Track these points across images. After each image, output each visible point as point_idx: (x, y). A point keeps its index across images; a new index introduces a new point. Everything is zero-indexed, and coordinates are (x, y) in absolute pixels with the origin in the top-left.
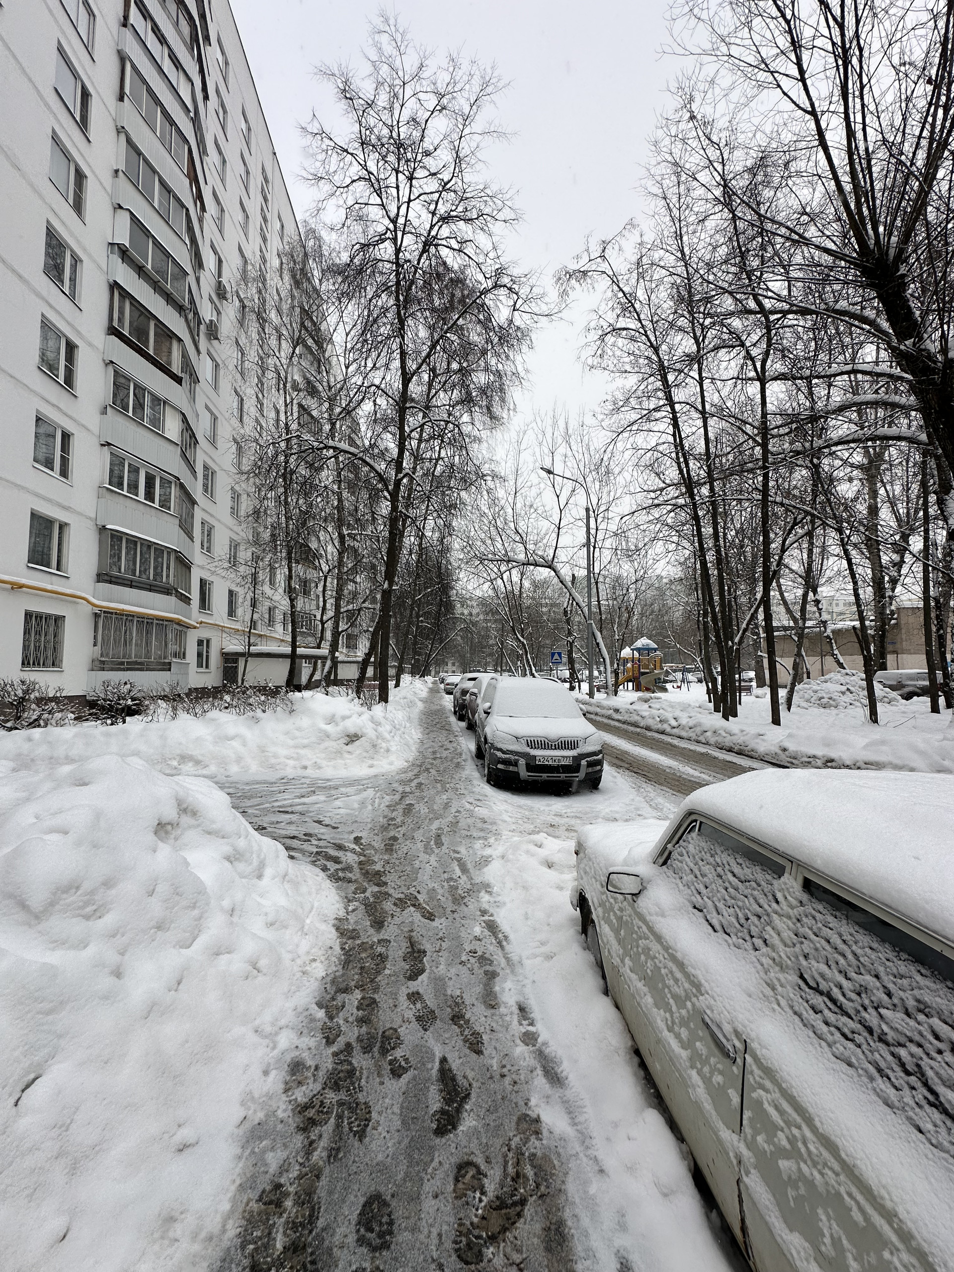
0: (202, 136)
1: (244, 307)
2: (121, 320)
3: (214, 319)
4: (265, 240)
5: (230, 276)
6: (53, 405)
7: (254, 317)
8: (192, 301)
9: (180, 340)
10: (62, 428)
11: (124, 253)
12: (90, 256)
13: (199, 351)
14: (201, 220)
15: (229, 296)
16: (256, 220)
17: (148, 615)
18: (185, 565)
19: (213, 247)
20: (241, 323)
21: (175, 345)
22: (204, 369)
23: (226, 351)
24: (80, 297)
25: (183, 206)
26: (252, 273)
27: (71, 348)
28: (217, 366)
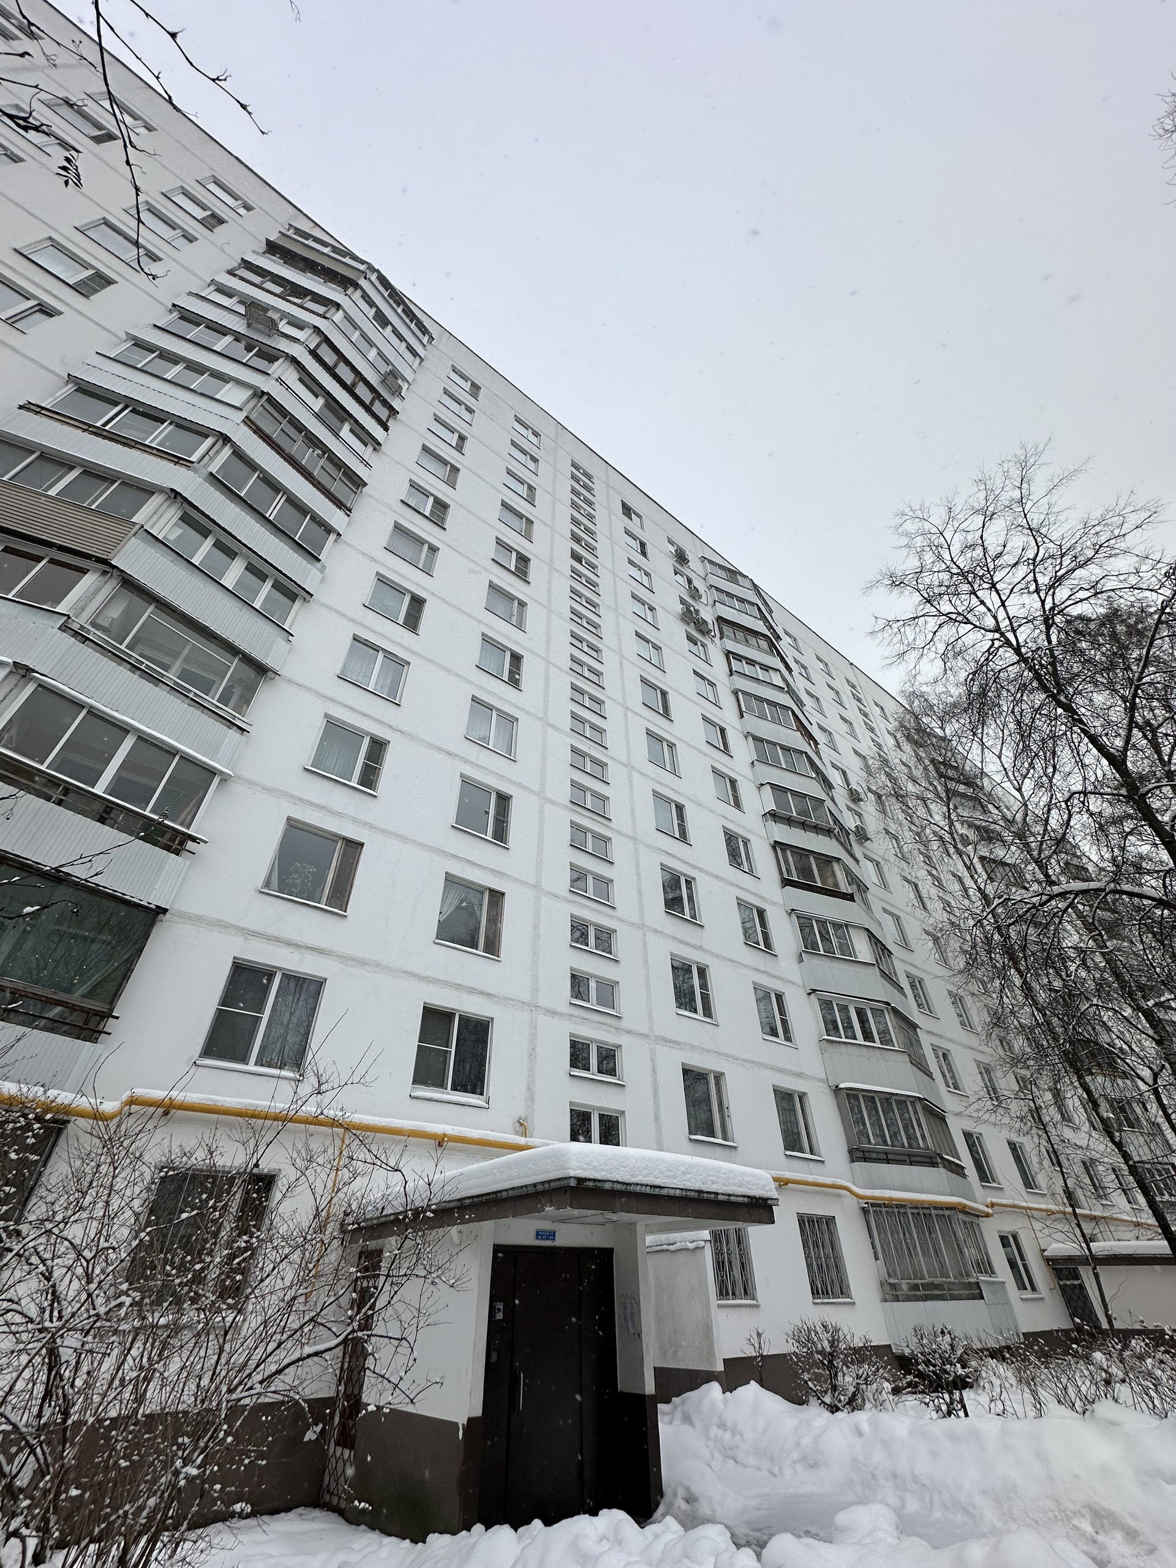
0: (797, 696)
1: (879, 797)
2: (788, 871)
3: (859, 823)
4: (872, 730)
5: (857, 779)
6: (763, 972)
7: (894, 800)
8: (835, 820)
9: (838, 860)
10: (775, 990)
11: (773, 816)
12: (754, 833)
13: (857, 861)
14: (818, 753)
15: (863, 796)
16: (857, 720)
17: (922, 1202)
18: (937, 1116)
19: (834, 766)
20: (883, 811)
21: (836, 867)
22: (867, 873)
23: (881, 846)
24: (756, 869)
25: (801, 752)
26: (874, 764)
27: (761, 913)
28: (878, 864)
